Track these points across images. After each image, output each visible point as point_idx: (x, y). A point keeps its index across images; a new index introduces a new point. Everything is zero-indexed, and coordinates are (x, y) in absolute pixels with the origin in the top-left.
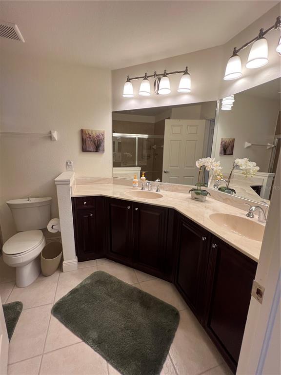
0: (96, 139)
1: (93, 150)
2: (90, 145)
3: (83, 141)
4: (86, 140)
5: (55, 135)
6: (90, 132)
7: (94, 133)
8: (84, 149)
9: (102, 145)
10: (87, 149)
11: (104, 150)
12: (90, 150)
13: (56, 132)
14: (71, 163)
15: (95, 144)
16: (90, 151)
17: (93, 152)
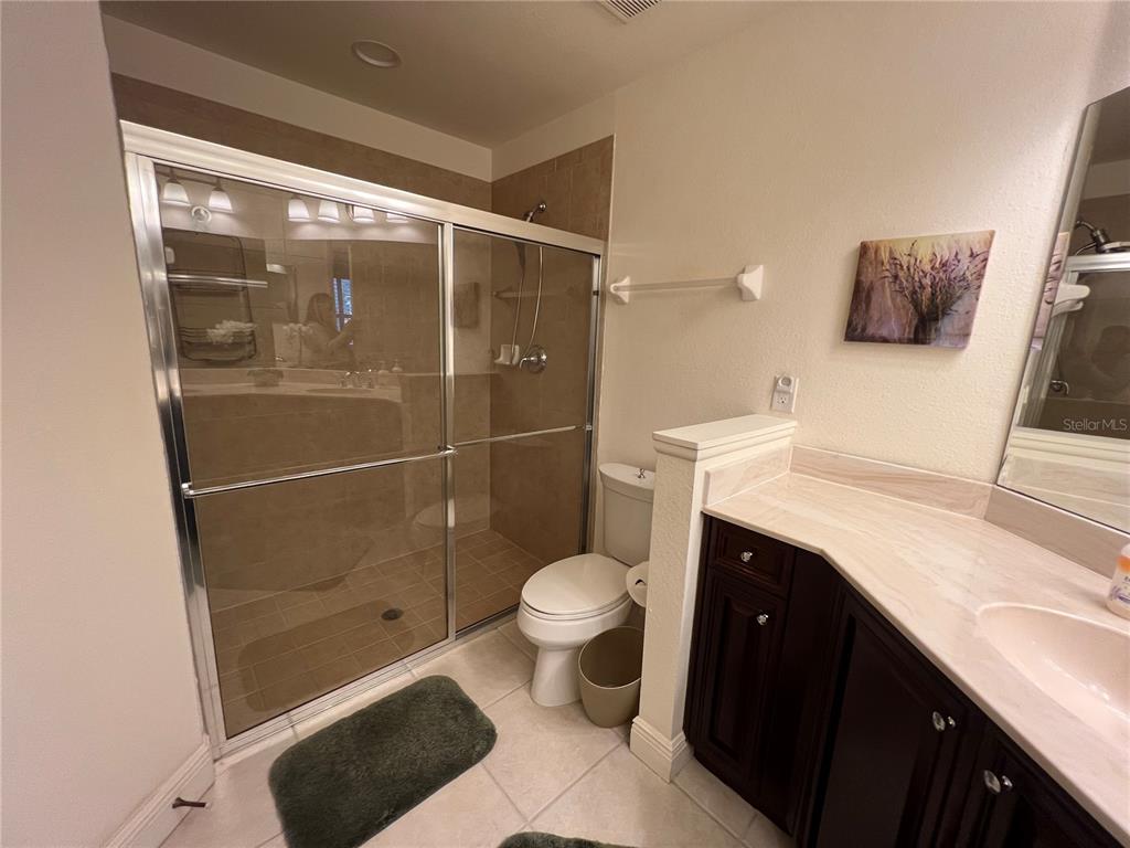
0: (927, 281)
1: (896, 335)
2: (890, 310)
3: (860, 295)
4: (871, 289)
5: (754, 281)
6: (902, 252)
7: (924, 254)
8: (857, 331)
9: (960, 307)
10: (870, 330)
11: (967, 335)
12: (884, 332)
13: (761, 267)
14: (788, 382)
15: (916, 304)
16: (885, 340)
17: (901, 341)
